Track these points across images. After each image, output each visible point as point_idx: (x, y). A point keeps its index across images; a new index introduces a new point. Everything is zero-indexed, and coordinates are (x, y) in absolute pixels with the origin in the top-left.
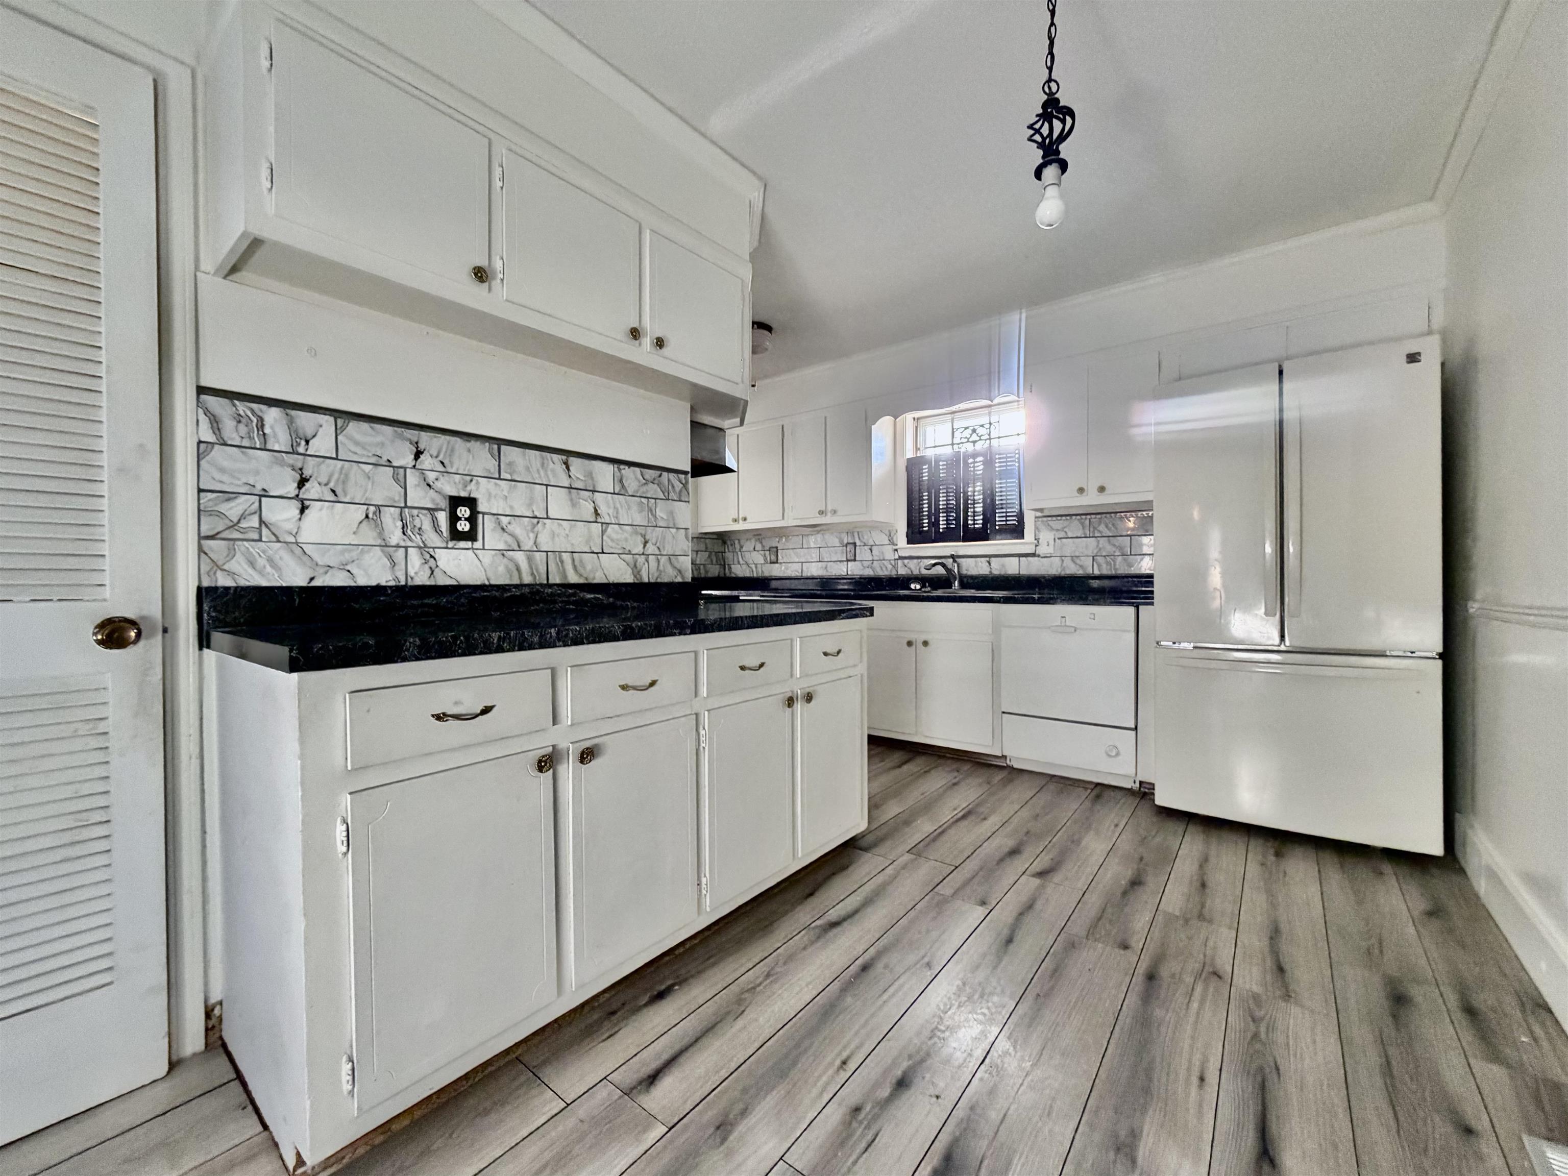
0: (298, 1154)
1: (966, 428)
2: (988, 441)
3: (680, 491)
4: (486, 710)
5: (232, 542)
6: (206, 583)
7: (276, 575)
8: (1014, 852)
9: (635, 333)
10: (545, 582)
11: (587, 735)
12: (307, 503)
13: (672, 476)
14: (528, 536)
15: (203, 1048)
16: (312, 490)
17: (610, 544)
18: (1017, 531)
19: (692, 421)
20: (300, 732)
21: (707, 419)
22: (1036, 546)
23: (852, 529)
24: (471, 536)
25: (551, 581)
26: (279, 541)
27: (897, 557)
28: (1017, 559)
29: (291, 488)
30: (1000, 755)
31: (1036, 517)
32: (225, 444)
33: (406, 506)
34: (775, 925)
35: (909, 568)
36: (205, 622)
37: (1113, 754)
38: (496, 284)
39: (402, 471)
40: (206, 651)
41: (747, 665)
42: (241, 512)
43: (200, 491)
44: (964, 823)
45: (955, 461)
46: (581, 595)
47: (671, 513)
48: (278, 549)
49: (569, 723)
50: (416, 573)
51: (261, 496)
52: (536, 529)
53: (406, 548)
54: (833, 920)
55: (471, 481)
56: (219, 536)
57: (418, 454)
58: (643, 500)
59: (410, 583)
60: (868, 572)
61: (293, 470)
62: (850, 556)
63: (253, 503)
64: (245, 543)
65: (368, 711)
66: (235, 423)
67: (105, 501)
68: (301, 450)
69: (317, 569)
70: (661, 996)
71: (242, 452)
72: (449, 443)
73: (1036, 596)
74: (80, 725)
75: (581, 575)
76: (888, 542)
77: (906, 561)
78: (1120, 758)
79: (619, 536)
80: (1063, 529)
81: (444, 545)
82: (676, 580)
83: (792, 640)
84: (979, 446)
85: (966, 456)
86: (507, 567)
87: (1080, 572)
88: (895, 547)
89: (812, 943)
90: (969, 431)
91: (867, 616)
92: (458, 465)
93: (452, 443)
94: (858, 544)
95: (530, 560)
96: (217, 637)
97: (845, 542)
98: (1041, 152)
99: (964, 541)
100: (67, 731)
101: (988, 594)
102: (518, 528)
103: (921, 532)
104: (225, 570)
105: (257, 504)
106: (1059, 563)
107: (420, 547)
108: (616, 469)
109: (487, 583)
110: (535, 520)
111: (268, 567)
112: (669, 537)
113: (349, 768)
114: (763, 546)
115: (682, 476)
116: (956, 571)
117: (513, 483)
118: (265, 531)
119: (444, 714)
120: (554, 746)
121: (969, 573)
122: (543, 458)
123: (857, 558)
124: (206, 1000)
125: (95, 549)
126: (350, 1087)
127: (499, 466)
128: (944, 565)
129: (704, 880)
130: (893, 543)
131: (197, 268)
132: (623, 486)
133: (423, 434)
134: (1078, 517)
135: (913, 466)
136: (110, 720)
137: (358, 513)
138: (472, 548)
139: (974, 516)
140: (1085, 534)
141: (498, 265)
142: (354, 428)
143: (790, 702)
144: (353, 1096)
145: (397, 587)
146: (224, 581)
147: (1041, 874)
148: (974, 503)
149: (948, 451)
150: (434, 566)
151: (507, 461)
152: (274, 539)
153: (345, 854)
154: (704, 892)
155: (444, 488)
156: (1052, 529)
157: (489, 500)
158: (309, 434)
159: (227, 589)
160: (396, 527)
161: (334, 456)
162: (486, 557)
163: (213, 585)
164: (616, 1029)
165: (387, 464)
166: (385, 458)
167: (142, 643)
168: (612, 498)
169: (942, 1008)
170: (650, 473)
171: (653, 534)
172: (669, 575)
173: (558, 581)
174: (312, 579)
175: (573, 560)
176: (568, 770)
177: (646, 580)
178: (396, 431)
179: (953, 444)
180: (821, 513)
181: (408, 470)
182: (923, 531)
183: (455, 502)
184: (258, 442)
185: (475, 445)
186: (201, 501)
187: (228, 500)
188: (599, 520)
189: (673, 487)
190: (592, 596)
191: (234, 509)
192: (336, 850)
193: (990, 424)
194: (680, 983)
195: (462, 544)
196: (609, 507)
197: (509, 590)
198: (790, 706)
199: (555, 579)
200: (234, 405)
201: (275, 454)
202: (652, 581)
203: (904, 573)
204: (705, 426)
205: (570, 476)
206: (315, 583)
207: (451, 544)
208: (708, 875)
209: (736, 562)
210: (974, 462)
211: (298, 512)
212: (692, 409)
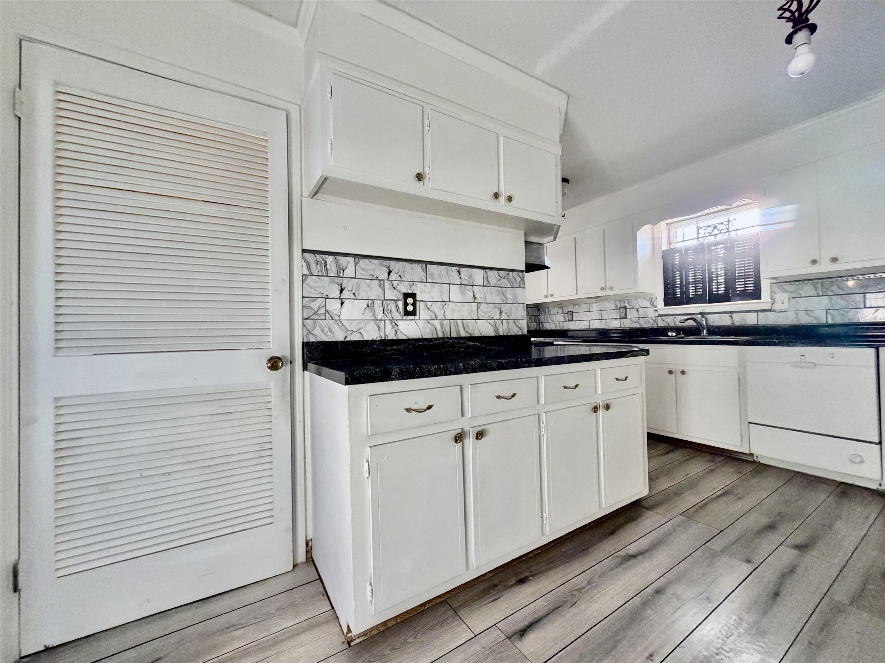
0: (348, 627)
1: (708, 226)
2: (727, 234)
3: (520, 282)
4: (430, 407)
5: (315, 321)
6: (305, 341)
7: (332, 336)
8: (771, 527)
9: (496, 196)
10: (449, 336)
11: (480, 423)
12: (344, 300)
13: (515, 274)
14: (440, 311)
15: (305, 560)
16: (346, 294)
17: (482, 314)
18: (756, 294)
19: (525, 241)
20: (349, 414)
21: (533, 239)
22: (772, 304)
23: (623, 298)
24: (413, 313)
25: (452, 336)
26: (333, 319)
27: (657, 315)
28: (756, 314)
29: (337, 294)
30: (749, 453)
31: (771, 284)
32: (312, 275)
33: (384, 300)
34: (590, 550)
35: (667, 322)
36: (305, 358)
37: (858, 460)
38: (426, 180)
39: (382, 281)
40: (305, 371)
41: (568, 386)
42: (318, 306)
43: (303, 297)
44: (724, 499)
45: (700, 249)
46: (468, 343)
47: (515, 295)
48: (333, 323)
49: (470, 416)
50: (389, 333)
51: (326, 298)
52: (444, 308)
53: (385, 320)
54: (630, 553)
55: (413, 284)
56: (310, 318)
57: (390, 273)
58: (500, 289)
59: (387, 339)
60: (636, 325)
61: (338, 285)
62: (622, 315)
63: (323, 302)
64: (320, 321)
65: (377, 406)
66: (316, 265)
67: (270, 304)
68: (341, 275)
69: (348, 332)
70: (522, 581)
71: (319, 278)
72: (403, 265)
73: (777, 341)
74: (262, 405)
75: (467, 332)
76: (650, 306)
77: (664, 318)
78: (863, 465)
79: (486, 310)
80: (796, 291)
81: (401, 318)
82: (518, 334)
83: (595, 370)
84: (720, 237)
85: (710, 245)
86: (430, 329)
87: (815, 322)
88: (656, 309)
89: (617, 567)
90: (711, 228)
91: (644, 355)
92: (407, 277)
93: (404, 265)
94: (628, 307)
95: (442, 325)
96: (311, 366)
97: (619, 306)
98: (791, 24)
99: (709, 303)
100: (257, 407)
101: (732, 339)
102: (436, 308)
103: (675, 298)
104: (313, 334)
105: (324, 302)
106: (795, 315)
107: (391, 320)
108: (484, 273)
109: (421, 338)
110: (444, 303)
111: (329, 332)
112: (514, 309)
113: (369, 434)
114: (563, 311)
115: (520, 274)
116: (704, 323)
117: (433, 284)
118: (327, 315)
119: (410, 408)
120: (462, 429)
121: (714, 324)
122: (447, 270)
123: (628, 316)
124: (306, 538)
125: (267, 326)
126: (371, 599)
127: (426, 275)
128: (694, 320)
129: (545, 515)
130: (653, 306)
131: (302, 196)
132: (488, 282)
133: (392, 262)
134: (811, 282)
135: (667, 256)
136: (272, 402)
137: (364, 304)
138: (414, 320)
139: (718, 285)
140: (818, 293)
141: (427, 170)
142: (363, 263)
143: (596, 409)
144: (372, 603)
145: (381, 340)
146: (312, 339)
147: (798, 547)
148: (717, 277)
149: (695, 242)
150: (397, 330)
151: (430, 273)
152: (331, 319)
153: (368, 478)
154: (545, 522)
155: (401, 289)
156: (786, 291)
157: (422, 294)
158: (344, 267)
159: (313, 342)
160: (380, 310)
161: (354, 277)
162: (421, 323)
163: (308, 341)
164: (498, 596)
165: (376, 279)
166: (375, 276)
167: (283, 368)
168: (483, 288)
169: (724, 633)
170: (502, 273)
171: (505, 308)
172: (514, 331)
173: (456, 336)
174: (346, 337)
175: (463, 324)
176: (470, 442)
177: (502, 334)
178: (380, 262)
179: (698, 238)
180: (602, 289)
181: (385, 281)
182: (677, 297)
183: (407, 296)
184: (324, 273)
185: (415, 266)
186: (304, 302)
187: (314, 301)
188: (476, 301)
189: (515, 280)
190: (473, 344)
191: (315, 305)
192: (364, 475)
193: (729, 221)
194: (533, 576)
195: (410, 317)
196: (481, 294)
197: (432, 341)
198: (595, 412)
199: (454, 335)
200: (316, 257)
201: (331, 278)
202: (505, 334)
203: (663, 325)
204: (532, 243)
205: (461, 278)
206: (347, 339)
207: (405, 318)
208: (547, 512)
209: (546, 321)
210: (717, 249)
211: (340, 305)
212: (526, 234)
